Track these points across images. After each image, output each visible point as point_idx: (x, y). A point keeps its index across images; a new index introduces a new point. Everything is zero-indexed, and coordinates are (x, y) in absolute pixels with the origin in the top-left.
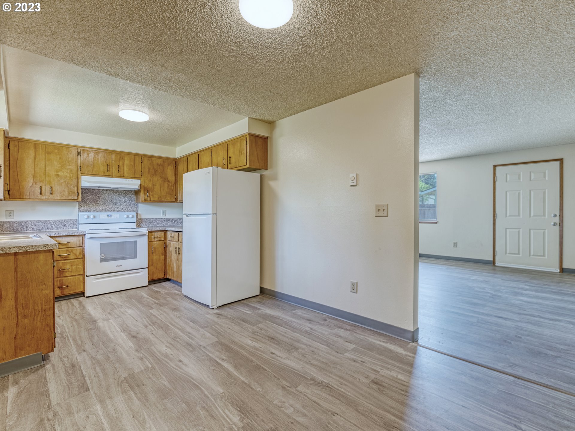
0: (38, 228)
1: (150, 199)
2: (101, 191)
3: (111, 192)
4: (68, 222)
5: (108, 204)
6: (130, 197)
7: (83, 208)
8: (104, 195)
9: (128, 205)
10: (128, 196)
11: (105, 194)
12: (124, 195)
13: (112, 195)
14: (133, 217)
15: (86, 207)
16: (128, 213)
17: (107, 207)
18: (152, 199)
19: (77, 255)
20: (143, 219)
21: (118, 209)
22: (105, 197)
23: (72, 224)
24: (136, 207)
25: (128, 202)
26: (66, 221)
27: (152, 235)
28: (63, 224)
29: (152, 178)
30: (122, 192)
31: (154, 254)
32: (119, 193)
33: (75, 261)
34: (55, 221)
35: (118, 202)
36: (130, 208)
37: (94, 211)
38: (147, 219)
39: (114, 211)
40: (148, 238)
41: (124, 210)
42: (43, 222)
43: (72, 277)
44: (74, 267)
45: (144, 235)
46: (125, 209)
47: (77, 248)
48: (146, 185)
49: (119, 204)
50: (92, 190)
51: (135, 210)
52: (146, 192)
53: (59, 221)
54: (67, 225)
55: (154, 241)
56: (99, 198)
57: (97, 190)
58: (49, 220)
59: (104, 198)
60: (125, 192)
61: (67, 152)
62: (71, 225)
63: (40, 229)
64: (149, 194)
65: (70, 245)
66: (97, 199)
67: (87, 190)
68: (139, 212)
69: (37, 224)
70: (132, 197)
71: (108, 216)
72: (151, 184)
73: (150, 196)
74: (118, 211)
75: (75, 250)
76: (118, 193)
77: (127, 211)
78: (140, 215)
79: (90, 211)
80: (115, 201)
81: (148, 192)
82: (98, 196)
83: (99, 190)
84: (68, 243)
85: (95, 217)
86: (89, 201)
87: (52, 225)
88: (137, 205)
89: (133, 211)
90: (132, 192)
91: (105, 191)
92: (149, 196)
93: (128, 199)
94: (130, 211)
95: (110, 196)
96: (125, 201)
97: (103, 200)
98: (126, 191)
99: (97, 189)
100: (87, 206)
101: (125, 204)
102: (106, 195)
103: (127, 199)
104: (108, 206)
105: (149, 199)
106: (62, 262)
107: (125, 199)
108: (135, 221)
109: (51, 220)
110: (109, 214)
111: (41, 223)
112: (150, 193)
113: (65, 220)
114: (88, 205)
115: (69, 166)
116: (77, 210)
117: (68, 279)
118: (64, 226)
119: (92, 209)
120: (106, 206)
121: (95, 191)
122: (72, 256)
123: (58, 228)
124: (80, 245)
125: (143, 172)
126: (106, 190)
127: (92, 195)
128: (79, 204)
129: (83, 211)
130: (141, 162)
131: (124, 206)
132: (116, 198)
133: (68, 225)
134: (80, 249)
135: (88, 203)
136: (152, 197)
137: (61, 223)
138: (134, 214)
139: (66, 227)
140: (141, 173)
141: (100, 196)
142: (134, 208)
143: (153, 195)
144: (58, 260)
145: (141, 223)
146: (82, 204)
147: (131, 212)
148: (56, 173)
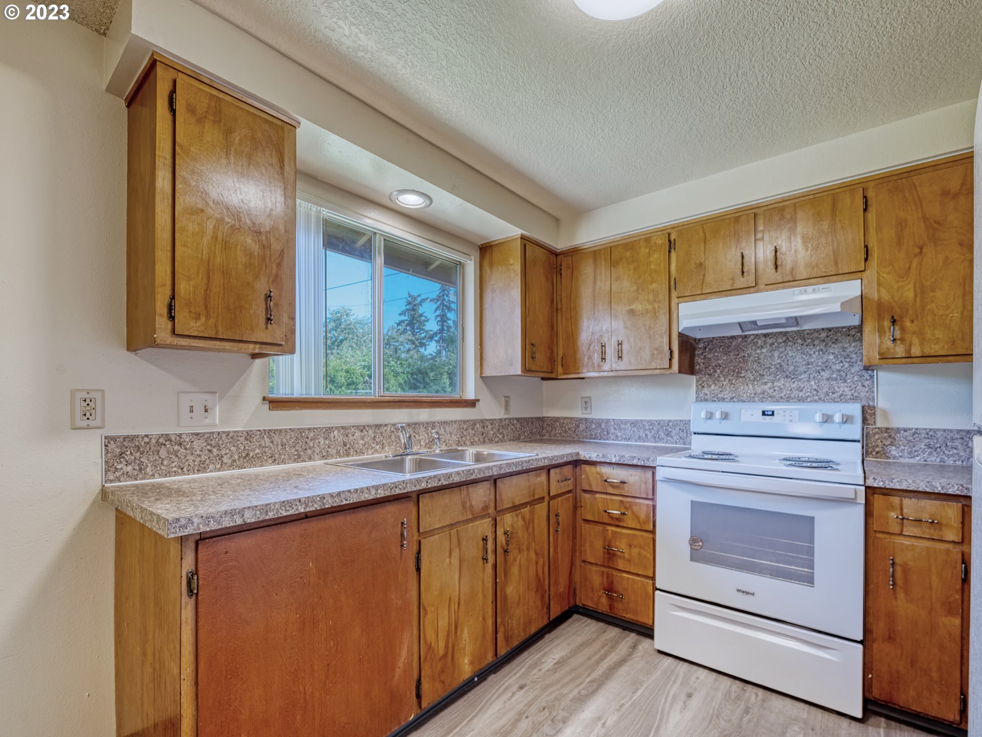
0: (624, 436)
1: (909, 350)
2: (749, 340)
3: (780, 340)
4: (675, 426)
5: (771, 378)
6: (844, 349)
7: (706, 390)
8: (758, 351)
9: (836, 379)
10: (836, 349)
11: (762, 347)
12: (822, 347)
13: (781, 350)
14: (847, 420)
15: (713, 387)
16: (828, 408)
17: (766, 387)
18: (916, 351)
19: (641, 521)
20: (898, 430)
21: (801, 394)
22: (762, 357)
23: (683, 431)
24: (866, 383)
25: (838, 367)
26: (671, 424)
27: (891, 507)
28: (666, 430)
29: (915, 262)
30: (816, 335)
31: (901, 595)
32: (804, 339)
33: (636, 536)
34: (651, 423)
35: (802, 369)
36: (843, 388)
37: (732, 398)
38: (916, 432)
39: (788, 399)
40: (868, 514)
41: (822, 396)
42: (632, 423)
43: (631, 577)
44: (635, 551)
45: (852, 501)
46: (827, 394)
47: (641, 501)
48: (886, 296)
49: (806, 375)
50: (727, 341)
51: (863, 394)
52: (887, 323)
53: (659, 422)
54: (673, 434)
55: (901, 534)
56: (745, 362)
57: (740, 340)
58: (642, 420)
59: (758, 361)
60: (823, 335)
61: (648, 250)
62: (681, 433)
63: (628, 438)
64: (903, 330)
65: (626, 489)
66: (741, 365)
67: (715, 341)
68: (881, 403)
69: (623, 426)
70: (851, 349)
71: (764, 413)
72: (911, 286)
73: (908, 337)
74: (801, 400)
75: (637, 504)
76: (800, 341)
77: (834, 401)
78: (885, 414)
79: (723, 399)
80: (792, 368)
81: (894, 322)
82: (742, 354)
83: (746, 336)
84: (623, 483)
85: (725, 416)
86: (721, 372)
87: (646, 430)
88: (872, 377)
89: (854, 399)
90: (853, 332)
91: (763, 339)
92: (902, 340)
93: (836, 357)
94: (842, 399)
95: (776, 354)
96: (826, 366)
97: (755, 366)
98: (829, 330)
99: (741, 336)
100: (716, 385)
101: (825, 374)
102: (764, 350)
103: (831, 357)
104: (769, 385)
105: (900, 350)
106: (612, 531)
107: (825, 357)
108: (858, 436)
109: (645, 420)
110: (769, 407)
111: (629, 425)
112: (908, 324)
113: (670, 421)
114: (719, 381)
115: (652, 282)
116: (694, 396)
117: (622, 577)
118: (668, 434)
119: (727, 394)
120: (766, 383)
121: (734, 343)
122: (630, 521)
123: (657, 439)
124: (647, 494)
125: (870, 246)
126: (765, 335)
127: (726, 353)
128: (697, 381)
129: (706, 400)
130: (862, 207)
131: (824, 383)
132: (795, 356)
133: (676, 434)
134: (648, 505)
135: (719, 376)
136: (916, 341)
137: (662, 427)
138: (855, 410)
139: (672, 437)
140: (863, 250)
141: (749, 355)
142: (859, 387)
143: (921, 334)
144: (605, 522)
145: (892, 444)
146: (704, 379)
147: (846, 401)
148: (628, 308)
